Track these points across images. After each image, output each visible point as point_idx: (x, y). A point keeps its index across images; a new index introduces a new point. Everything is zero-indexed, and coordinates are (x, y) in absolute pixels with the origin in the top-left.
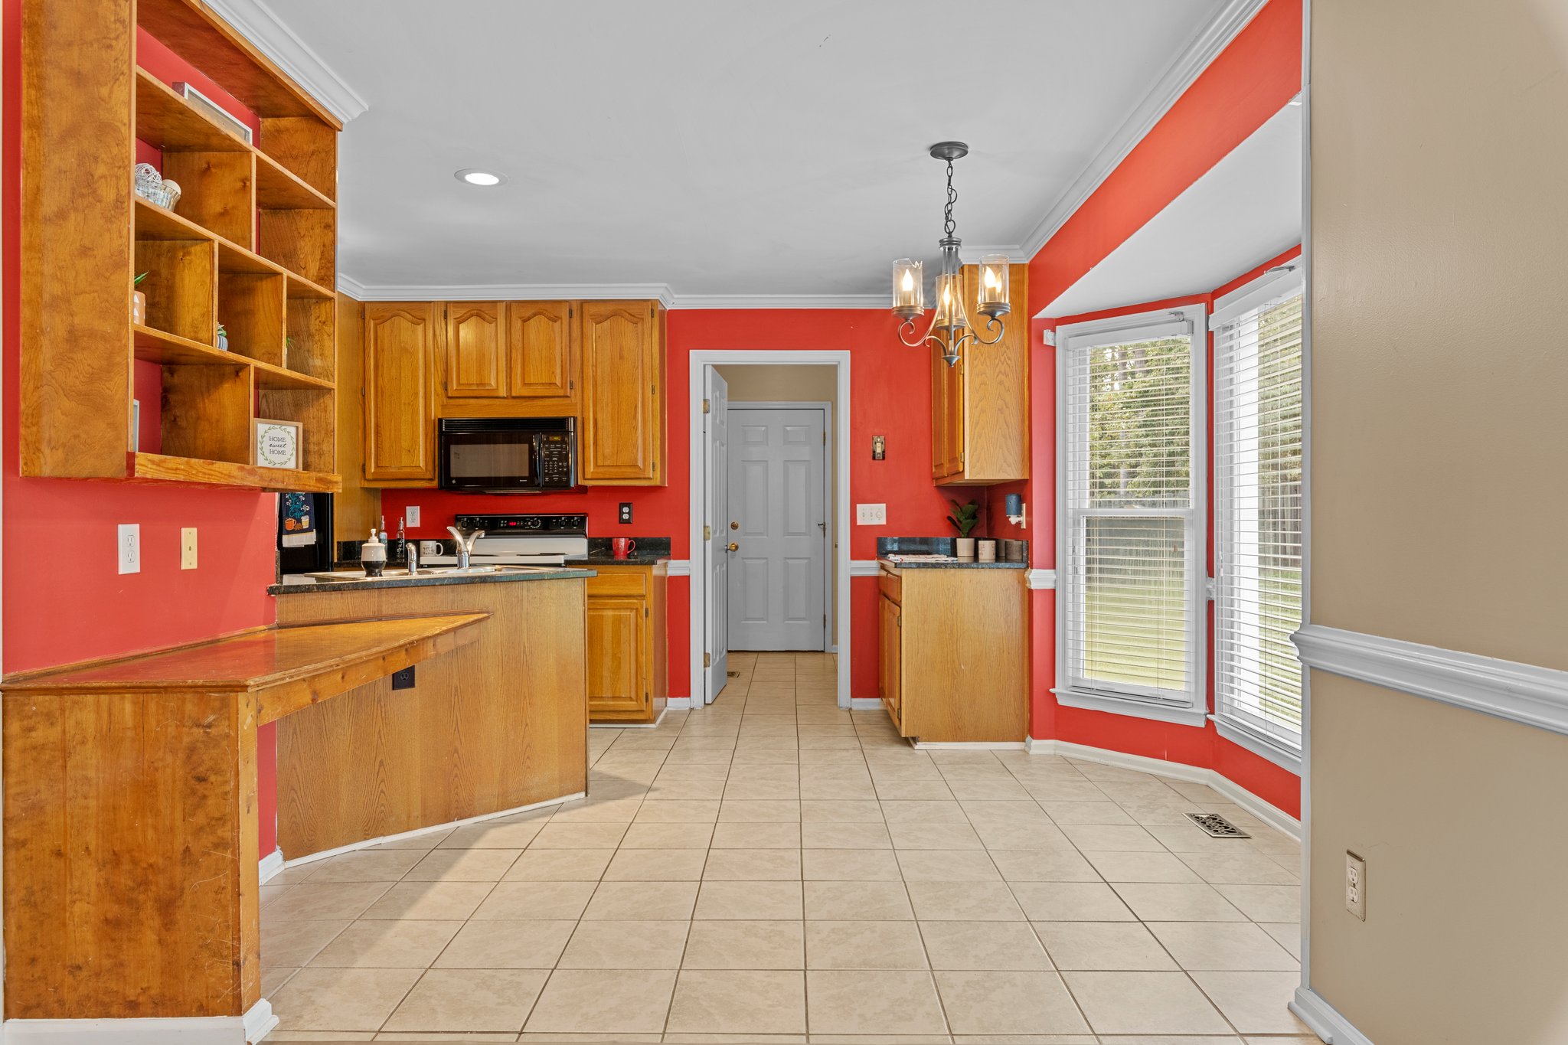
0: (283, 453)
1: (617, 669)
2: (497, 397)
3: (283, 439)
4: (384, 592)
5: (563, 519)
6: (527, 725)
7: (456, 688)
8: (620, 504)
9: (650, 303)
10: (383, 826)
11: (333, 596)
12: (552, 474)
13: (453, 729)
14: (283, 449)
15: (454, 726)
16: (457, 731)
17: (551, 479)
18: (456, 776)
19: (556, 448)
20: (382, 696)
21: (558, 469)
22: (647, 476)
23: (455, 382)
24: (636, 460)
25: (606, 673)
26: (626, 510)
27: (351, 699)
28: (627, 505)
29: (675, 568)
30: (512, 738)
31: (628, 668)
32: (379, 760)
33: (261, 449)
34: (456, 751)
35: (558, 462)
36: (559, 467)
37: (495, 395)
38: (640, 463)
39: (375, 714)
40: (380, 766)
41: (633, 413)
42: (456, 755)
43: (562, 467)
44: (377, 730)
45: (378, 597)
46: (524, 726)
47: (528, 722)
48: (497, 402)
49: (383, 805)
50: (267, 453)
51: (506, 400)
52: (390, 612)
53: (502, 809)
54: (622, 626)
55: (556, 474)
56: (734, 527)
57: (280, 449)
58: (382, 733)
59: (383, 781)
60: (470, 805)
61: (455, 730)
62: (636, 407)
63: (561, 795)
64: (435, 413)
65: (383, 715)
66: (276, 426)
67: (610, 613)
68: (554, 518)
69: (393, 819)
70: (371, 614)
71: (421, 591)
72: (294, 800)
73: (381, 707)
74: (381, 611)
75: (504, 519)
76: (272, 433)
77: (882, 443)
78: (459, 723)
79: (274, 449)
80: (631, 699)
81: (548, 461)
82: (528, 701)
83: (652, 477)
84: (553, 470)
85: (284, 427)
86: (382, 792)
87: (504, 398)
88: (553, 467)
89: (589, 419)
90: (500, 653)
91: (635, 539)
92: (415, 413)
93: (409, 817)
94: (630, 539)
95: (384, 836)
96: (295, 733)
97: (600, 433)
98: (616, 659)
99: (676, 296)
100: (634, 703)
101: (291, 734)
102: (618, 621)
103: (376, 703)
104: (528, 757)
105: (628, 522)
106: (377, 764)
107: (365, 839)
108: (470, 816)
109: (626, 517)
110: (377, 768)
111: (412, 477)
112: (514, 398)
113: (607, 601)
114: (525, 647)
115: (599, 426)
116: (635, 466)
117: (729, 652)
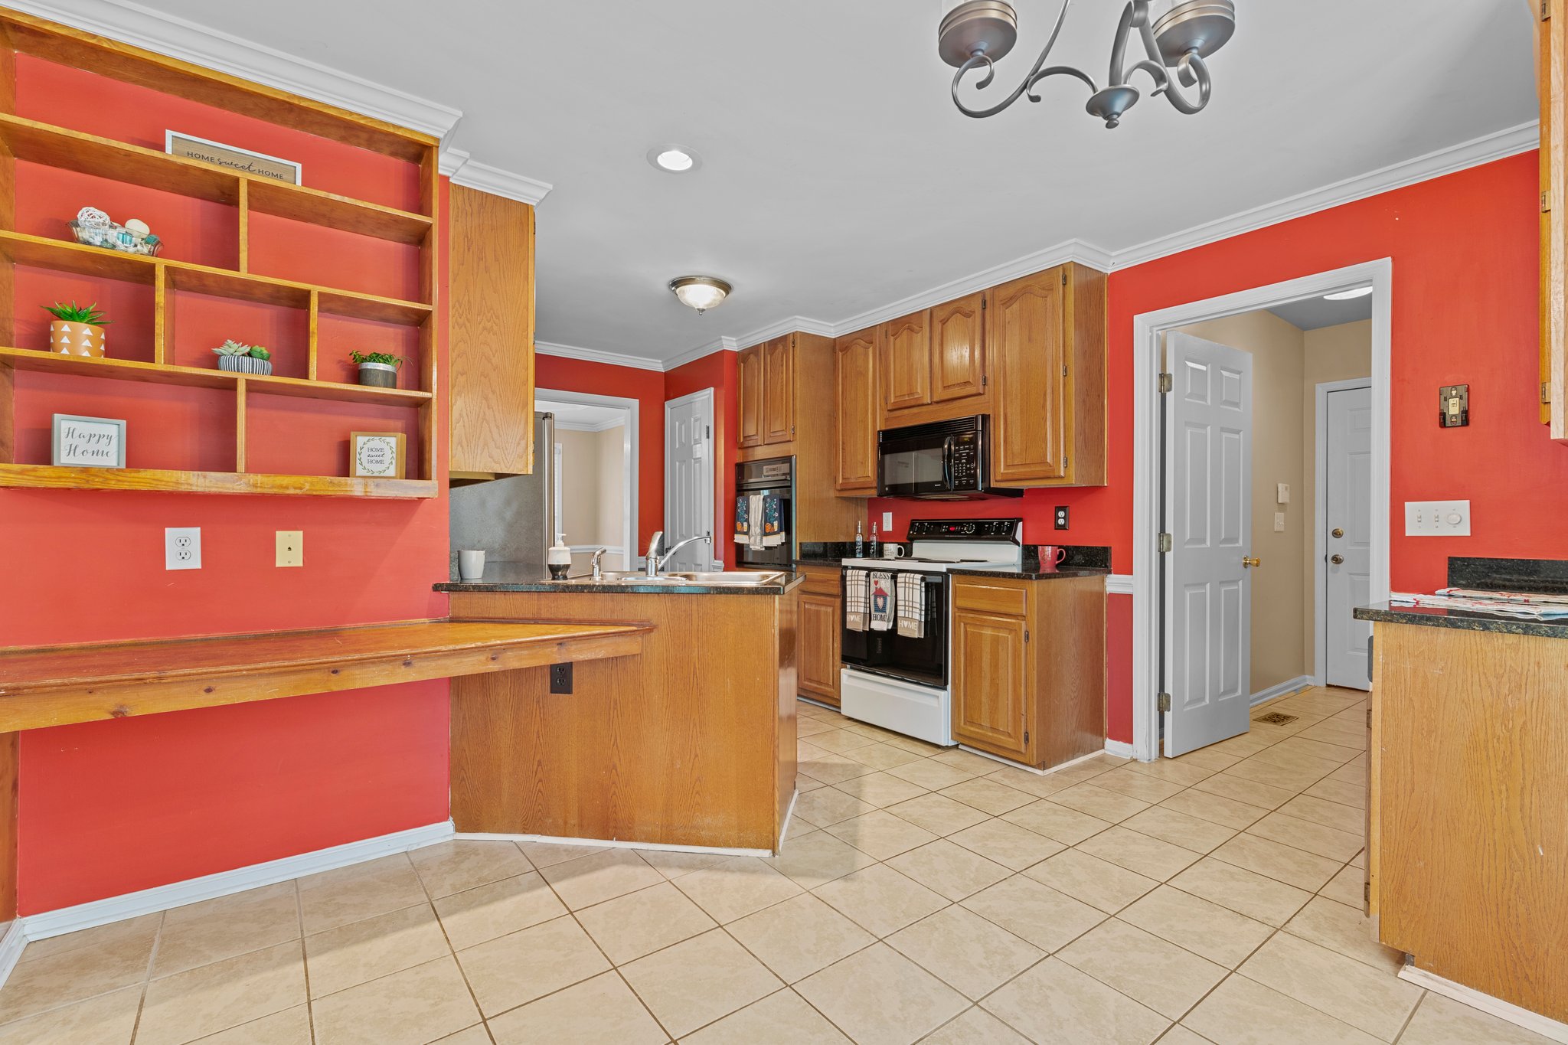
0: (381, 462)
1: (994, 698)
2: (923, 405)
3: (382, 450)
4: (543, 595)
5: (995, 524)
6: (696, 756)
7: (616, 702)
8: (1056, 507)
9: (1061, 267)
10: (540, 825)
11: (497, 596)
12: (961, 477)
13: (612, 743)
14: (381, 458)
15: (613, 741)
16: (615, 747)
17: (960, 482)
18: (614, 793)
19: (965, 449)
20: (541, 697)
21: (966, 472)
22: (1056, 474)
23: (892, 395)
24: (1045, 456)
25: (984, 699)
26: (1061, 514)
27: (512, 696)
28: (1063, 508)
29: (1114, 584)
30: (678, 766)
31: (1006, 699)
32: (537, 759)
33: (360, 460)
34: (615, 767)
35: (966, 463)
36: (967, 469)
37: (920, 402)
38: (1049, 459)
39: (534, 714)
40: (538, 766)
41: (1042, 402)
42: (614, 771)
43: (970, 469)
44: (536, 730)
45: (538, 600)
46: (693, 757)
47: (698, 752)
48: (924, 409)
49: (540, 804)
50: (365, 463)
51: (930, 406)
52: (549, 616)
53: (667, 842)
54: (1000, 648)
55: (964, 476)
56: (1337, 534)
57: (378, 459)
58: (540, 733)
59: (540, 781)
60: (630, 828)
61: (613, 745)
62: (1045, 395)
63: (740, 846)
64: (880, 426)
65: (542, 715)
66: (376, 438)
67: (988, 632)
68: (987, 523)
69: (550, 821)
70: (530, 616)
71: (580, 597)
72: (463, 779)
73: (540, 708)
74: (541, 614)
75: (946, 524)
76: (371, 444)
77: (1461, 398)
78: (618, 738)
79: (372, 458)
80: (1009, 735)
81: (958, 464)
82: (698, 730)
83: (1062, 474)
84: (962, 473)
85: (383, 438)
86: (540, 791)
87: (928, 404)
88: (962, 470)
89: (1000, 415)
90: (666, 671)
91: (1067, 548)
92: (866, 429)
93: (566, 823)
94: (1060, 547)
95: (542, 835)
96: (464, 718)
97: (1009, 429)
98: (994, 684)
99: (1114, 254)
100: (1011, 740)
101: (461, 719)
102: (996, 641)
103: (535, 703)
104: (698, 793)
105: (1063, 527)
106: (536, 763)
107: (524, 833)
108: (630, 840)
109: (1061, 522)
110: (535, 767)
111: (866, 486)
112: (937, 402)
113: (985, 617)
114: (695, 667)
115: (1009, 420)
116: (1045, 463)
117: (1328, 686)
